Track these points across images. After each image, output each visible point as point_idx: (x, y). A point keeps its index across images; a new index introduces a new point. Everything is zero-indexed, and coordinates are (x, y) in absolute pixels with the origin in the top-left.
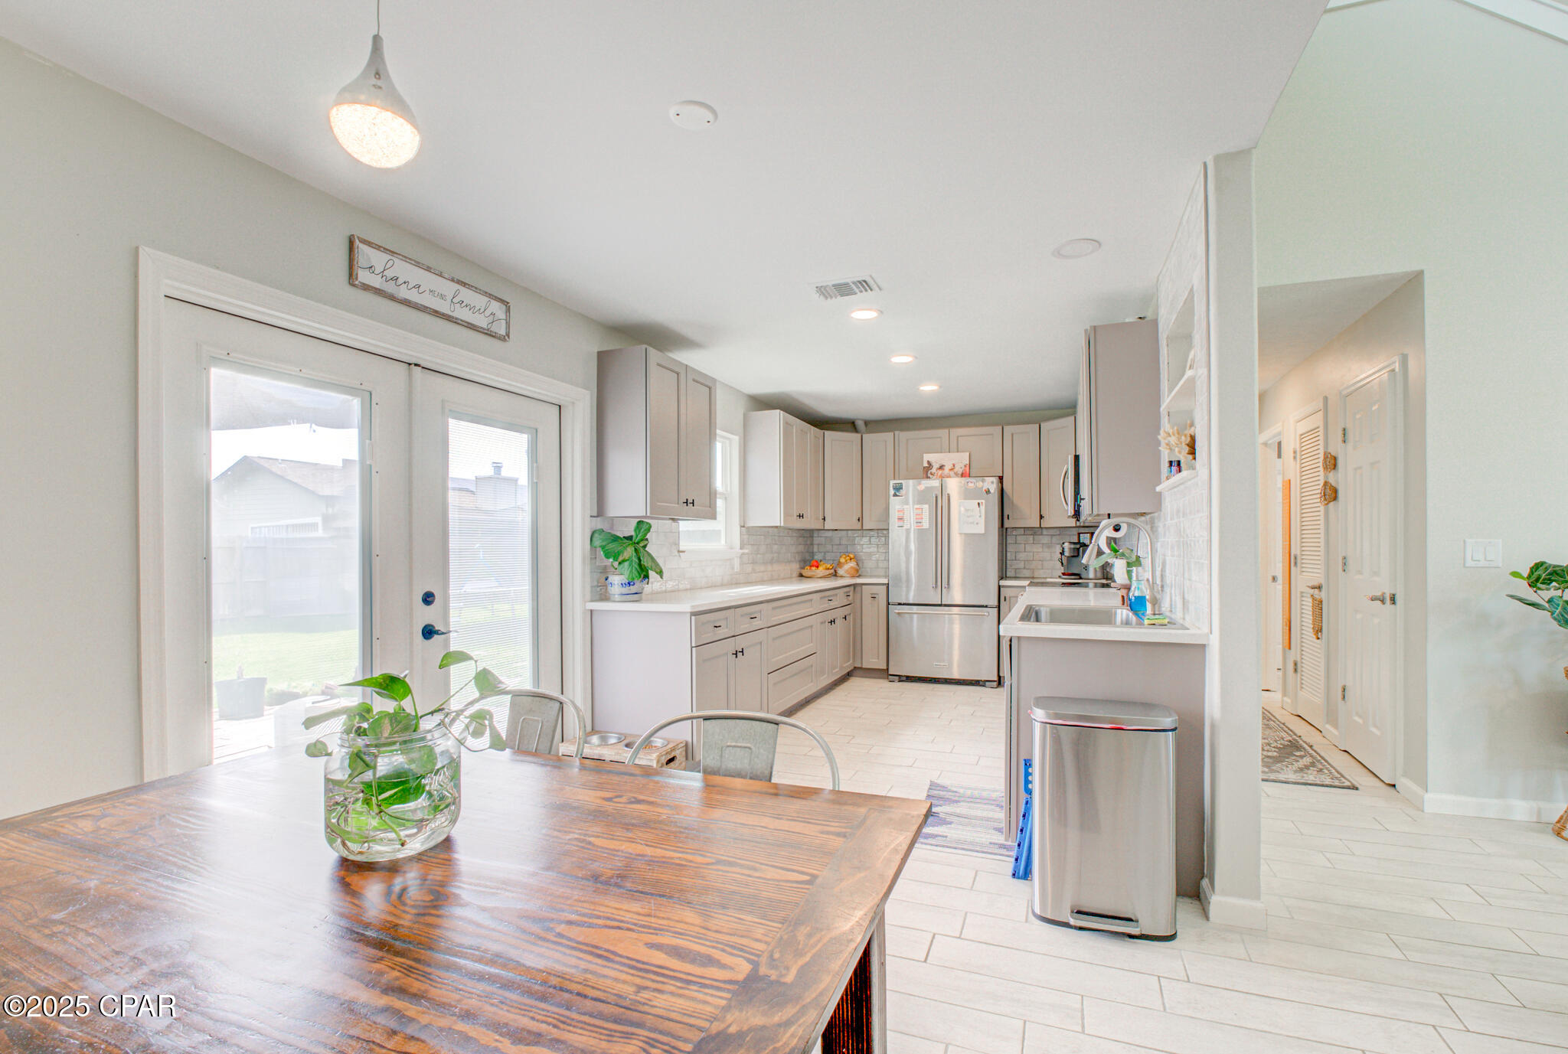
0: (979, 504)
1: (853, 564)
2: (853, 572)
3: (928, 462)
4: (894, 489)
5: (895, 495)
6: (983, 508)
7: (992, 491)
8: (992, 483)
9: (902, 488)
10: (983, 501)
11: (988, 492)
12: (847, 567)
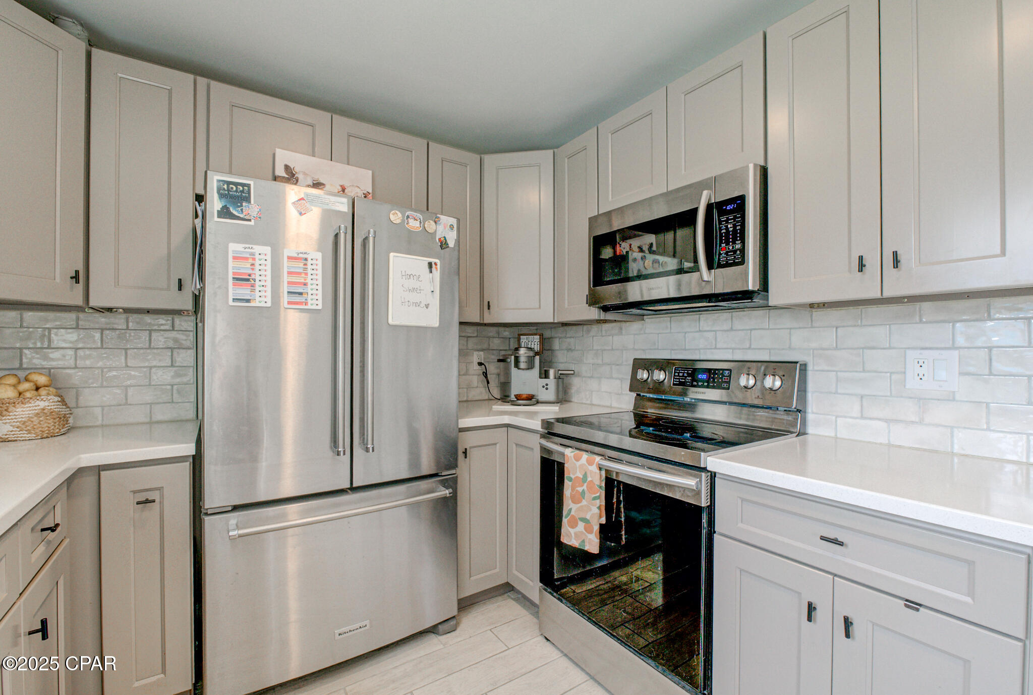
0: (430, 265)
1: (47, 402)
2: (48, 424)
3: (287, 168)
4: (221, 196)
5: (225, 213)
6: (437, 273)
7: (451, 244)
8: (452, 227)
9: (248, 199)
10: (438, 261)
11: (444, 244)
12: (23, 412)
